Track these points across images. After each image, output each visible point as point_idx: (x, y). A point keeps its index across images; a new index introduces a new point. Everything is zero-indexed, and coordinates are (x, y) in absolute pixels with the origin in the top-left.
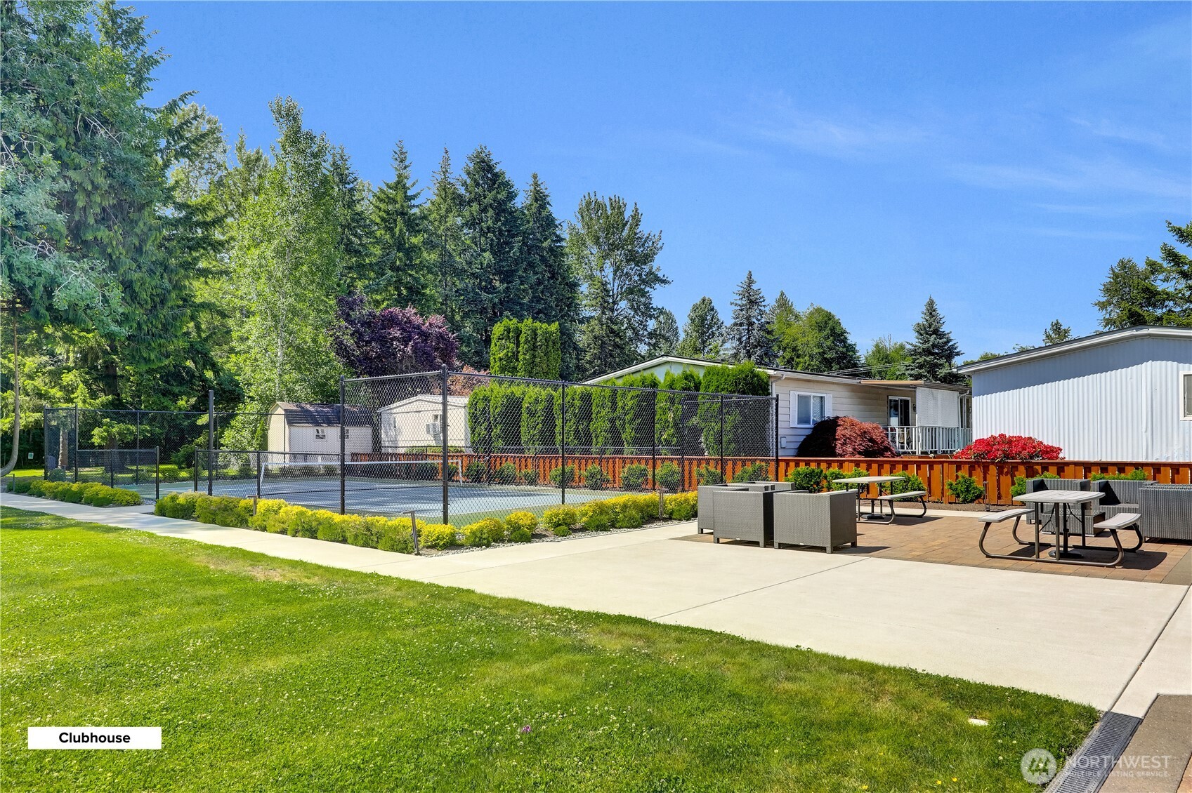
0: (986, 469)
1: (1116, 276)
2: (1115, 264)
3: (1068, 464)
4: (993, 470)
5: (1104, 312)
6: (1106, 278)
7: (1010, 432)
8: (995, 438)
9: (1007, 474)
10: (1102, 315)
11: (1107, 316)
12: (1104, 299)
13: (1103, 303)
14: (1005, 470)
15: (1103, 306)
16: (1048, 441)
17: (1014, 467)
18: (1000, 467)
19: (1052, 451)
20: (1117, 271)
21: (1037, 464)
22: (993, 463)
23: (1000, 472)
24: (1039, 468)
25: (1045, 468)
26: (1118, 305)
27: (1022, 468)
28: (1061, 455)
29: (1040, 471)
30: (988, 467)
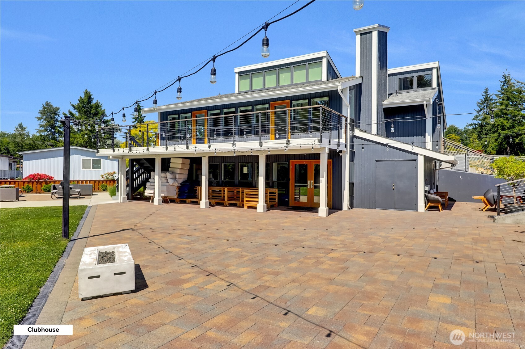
0: (33, 182)
1: (44, 108)
2: (44, 103)
3: (56, 181)
4: (35, 183)
5: (40, 121)
6: (41, 108)
7: (40, 173)
8: (36, 174)
9: (39, 184)
10: (39, 122)
11: (41, 124)
12: (40, 116)
13: (39, 118)
14: (39, 183)
15: (39, 119)
16: (50, 175)
17: (42, 182)
18: (37, 182)
19: (51, 178)
20: (45, 106)
21: (48, 181)
22: (35, 181)
23: (37, 184)
24: (49, 182)
25: (50, 182)
26: (45, 120)
27: (44, 182)
28: (54, 179)
29: (49, 183)
30: (34, 182)
